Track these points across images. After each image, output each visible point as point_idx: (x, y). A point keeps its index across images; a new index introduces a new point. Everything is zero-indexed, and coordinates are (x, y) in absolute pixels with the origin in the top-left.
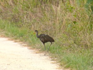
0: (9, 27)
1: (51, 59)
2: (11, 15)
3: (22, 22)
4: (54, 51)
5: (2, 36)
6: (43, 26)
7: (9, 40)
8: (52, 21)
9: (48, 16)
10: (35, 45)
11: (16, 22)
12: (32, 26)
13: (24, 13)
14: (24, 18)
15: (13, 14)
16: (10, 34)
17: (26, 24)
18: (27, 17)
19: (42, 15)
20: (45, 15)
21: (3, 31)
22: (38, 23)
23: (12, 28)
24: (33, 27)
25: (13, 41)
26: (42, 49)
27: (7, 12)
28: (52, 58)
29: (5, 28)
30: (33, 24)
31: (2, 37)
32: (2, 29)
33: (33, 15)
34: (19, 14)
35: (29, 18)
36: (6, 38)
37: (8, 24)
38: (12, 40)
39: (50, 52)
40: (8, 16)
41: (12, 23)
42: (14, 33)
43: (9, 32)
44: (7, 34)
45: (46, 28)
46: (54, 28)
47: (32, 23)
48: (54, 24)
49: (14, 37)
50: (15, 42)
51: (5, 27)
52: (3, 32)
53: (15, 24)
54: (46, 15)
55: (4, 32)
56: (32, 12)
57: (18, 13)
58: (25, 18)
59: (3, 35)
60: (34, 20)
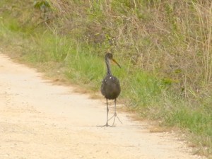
0: (77, 57)
1: (191, 149)
2: (83, 24)
3: (112, 44)
4: (200, 126)
5: (57, 80)
6: (169, 58)
7: (76, 92)
8: (194, 43)
9: (184, 29)
10: (148, 109)
11: (95, 42)
12: (138, 56)
13: (118, 20)
14: (118, 33)
15: (88, 21)
16: (78, 74)
17: (122, 50)
18: (125, 32)
19: (166, 26)
20: (175, 28)
21: (61, 66)
22: (156, 48)
23: (84, 58)
24: (141, 58)
25: (88, 95)
26: (167, 121)
27: (72, 15)
28: (193, 146)
29: (66, 59)
30: (141, 50)
31: (58, 82)
32: (57, 61)
33: (142, 27)
34: (103, 21)
35: (131, 35)
36: (68, 85)
37: (75, 49)
38: (85, 92)
39: (188, 129)
40: (75, 27)
41: (84, 46)
42: (89, 75)
43: (77, 70)
44: (71, 77)
45: (177, 64)
46: (200, 64)
47: (139, 46)
48: (200, 53)
49: (89, 85)
50: (93, 98)
51: (64, 55)
52: (59, 68)
53: (92, 49)
54: (179, 28)
55: (63, 70)
56: (140, 18)
57: (101, 20)
58: (121, 32)
59: (60, 77)
60: (145, 39)
